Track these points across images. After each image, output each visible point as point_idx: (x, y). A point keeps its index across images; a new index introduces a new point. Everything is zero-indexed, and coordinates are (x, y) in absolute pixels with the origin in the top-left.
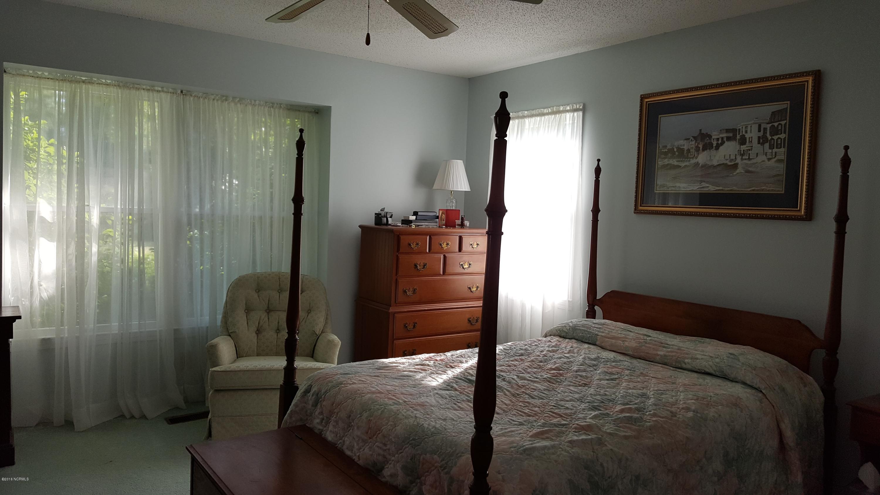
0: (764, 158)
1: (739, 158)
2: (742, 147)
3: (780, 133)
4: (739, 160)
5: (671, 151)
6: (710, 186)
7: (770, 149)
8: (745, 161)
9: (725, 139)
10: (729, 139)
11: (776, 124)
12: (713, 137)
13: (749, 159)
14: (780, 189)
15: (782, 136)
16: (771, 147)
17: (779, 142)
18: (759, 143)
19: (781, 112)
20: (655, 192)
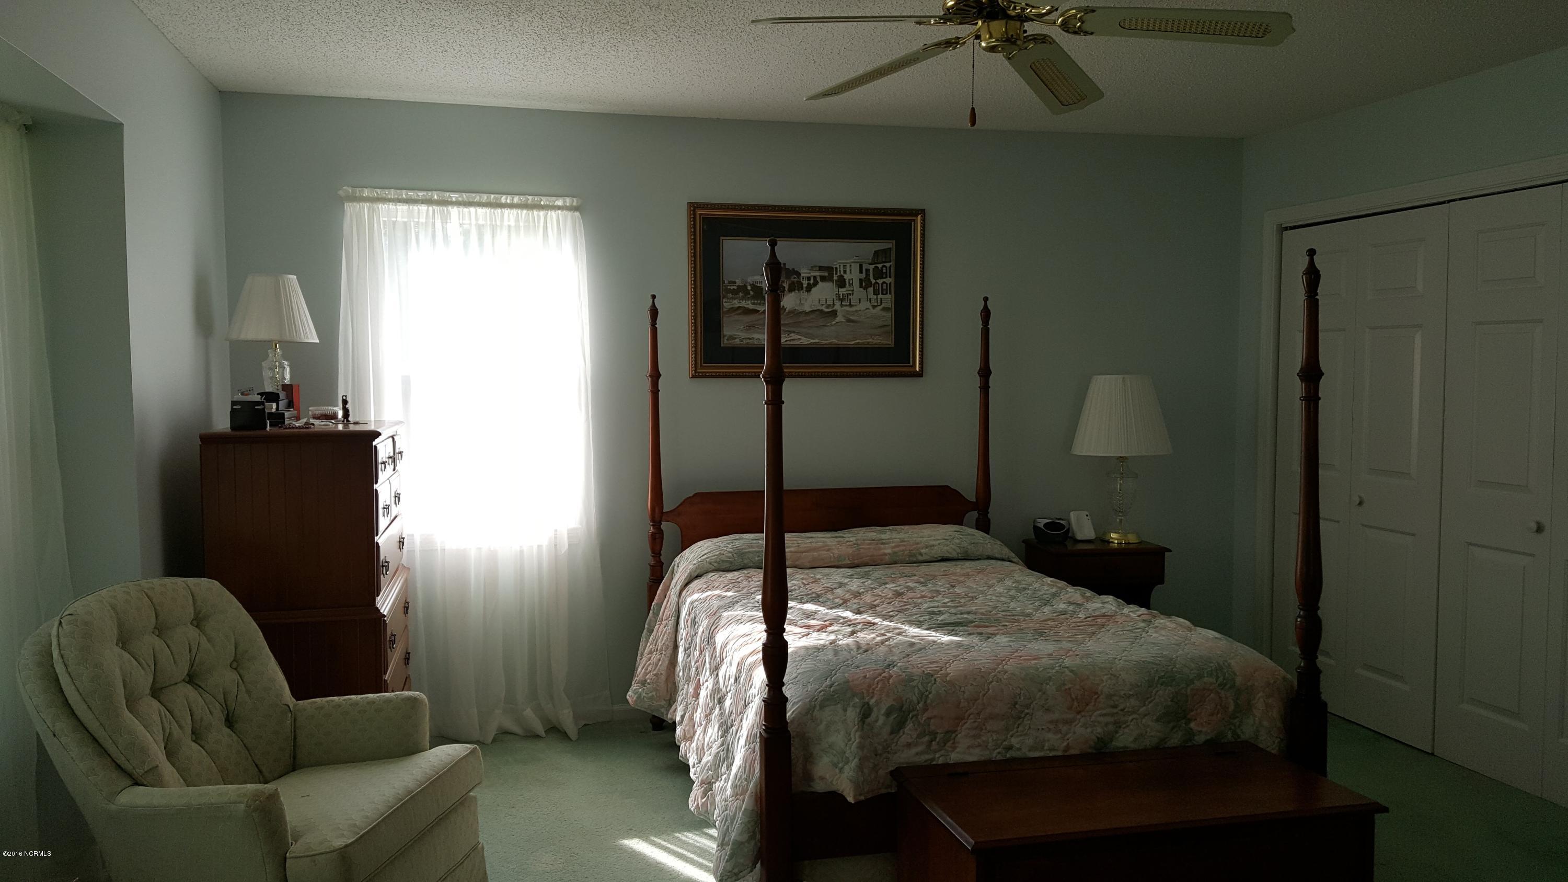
0: (868, 305)
1: (838, 304)
2: (840, 290)
3: (884, 276)
4: (837, 306)
5: (743, 288)
6: (803, 338)
7: (874, 294)
8: (844, 308)
9: (818, 279)
10: (823, 279)
11: (880, 266)
12: (802, 275)
13: (850, 305)
14: (888, 341)
15: (888, 280)
16: (876, 292)
17: (885, 287)
18: (861, 286)
19: (884, 251)
20: (722, 345)
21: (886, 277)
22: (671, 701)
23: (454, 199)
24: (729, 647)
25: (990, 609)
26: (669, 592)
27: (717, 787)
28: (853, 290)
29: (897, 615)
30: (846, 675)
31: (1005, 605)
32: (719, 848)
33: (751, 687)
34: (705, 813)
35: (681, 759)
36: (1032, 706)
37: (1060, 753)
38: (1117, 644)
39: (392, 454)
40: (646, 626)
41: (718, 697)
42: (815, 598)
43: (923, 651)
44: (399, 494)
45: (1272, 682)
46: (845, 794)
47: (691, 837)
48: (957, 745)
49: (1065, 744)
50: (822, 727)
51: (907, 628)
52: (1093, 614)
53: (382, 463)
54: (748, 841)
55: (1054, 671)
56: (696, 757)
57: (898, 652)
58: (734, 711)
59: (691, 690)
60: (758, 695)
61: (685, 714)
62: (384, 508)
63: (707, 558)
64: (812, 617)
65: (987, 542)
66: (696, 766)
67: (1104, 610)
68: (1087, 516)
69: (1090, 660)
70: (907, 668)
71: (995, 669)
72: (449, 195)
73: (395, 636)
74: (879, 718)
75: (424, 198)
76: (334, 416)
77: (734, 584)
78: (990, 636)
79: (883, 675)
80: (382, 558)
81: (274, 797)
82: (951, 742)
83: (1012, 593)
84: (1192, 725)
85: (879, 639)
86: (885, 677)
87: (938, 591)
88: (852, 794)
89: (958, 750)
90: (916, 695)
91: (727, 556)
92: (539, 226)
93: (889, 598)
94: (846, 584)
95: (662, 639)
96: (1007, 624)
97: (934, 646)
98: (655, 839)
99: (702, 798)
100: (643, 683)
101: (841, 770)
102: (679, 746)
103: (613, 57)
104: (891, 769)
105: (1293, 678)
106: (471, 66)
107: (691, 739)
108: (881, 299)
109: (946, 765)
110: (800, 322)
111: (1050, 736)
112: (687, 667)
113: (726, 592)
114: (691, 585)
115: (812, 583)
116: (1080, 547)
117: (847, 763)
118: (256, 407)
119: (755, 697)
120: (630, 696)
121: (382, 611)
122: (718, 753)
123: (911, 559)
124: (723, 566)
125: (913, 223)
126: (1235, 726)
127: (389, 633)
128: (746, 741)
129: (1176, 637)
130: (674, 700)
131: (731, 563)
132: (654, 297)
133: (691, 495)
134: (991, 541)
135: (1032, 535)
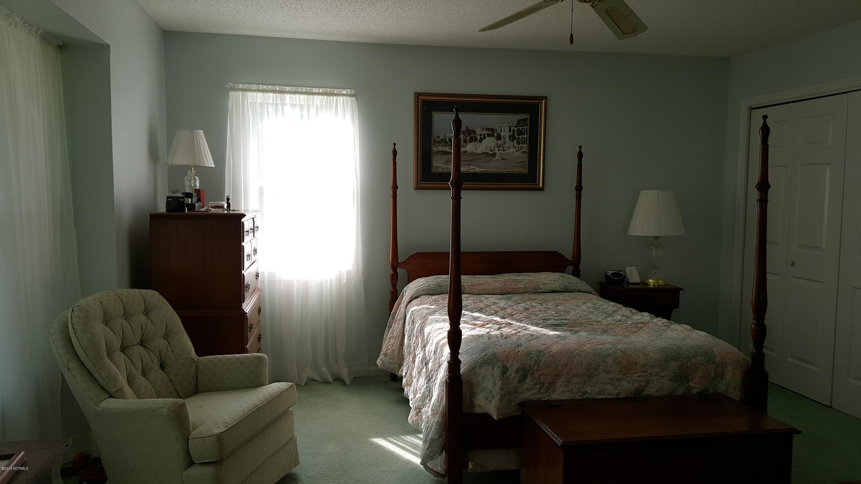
0: (514, 150)
1: (497, 149)
2: (498, 141)
4: (496, 151)
5: (444, 140)
6: (477, 168)
7: (517, 144)
8: (500, 152)
9: (486, 135)
10: (489, 135)
11: (521, 128)
12: (477, 133)
13: (504, 150)
14: (525, 170)
15: (525, 136)
16: (518, 143)
17: (523, 140)
18: (510, 140)
19: (524, 120)
20: (432, 172)
21: (524, 135)
22: (400, 365)
23: (287, 90)
24: (431, 335)
25: (578, 318)
26: (400, 306)
27: (423, 411)
28: (505, 142)
29: (525, 320)
30: (494, 350)
31: (586, 316)
32: (424, 443)
33: (442, 356)
34: (417, 425)
35: (405, 396)
36: (598, 370)
37: (614, 397)
38: (649, 337)
39: (252, 227)
40: (388, 324)
41: (425, 362)
42: (480, 310)
43: (538, 339)
44: (256, 249)
45: (737, 360)
46: (492, 414)
47: (410, 438)
48: (555, 390)
49: (617, 391)
50: (480, 378)
51: (530, 326)
52: (636, 322)
53: (246, 232)
54: (439, 439)
55: (612, 351)
56: (413, 395)
57: (524, 339)
58: (433, 370)
59: (411, 359)
60: (446, 361)
61: (407, 372)
62: (247, 256)
63: (422, 288)
64: (477, 320)
65: (578, 282)
66: (413, 400)
67: (642, 320)
68: (636, 269)
69: (633, 346)
70: (528, 347)
71: (578, 349)
72: (285, 88)
73: (252, 325)
74: (512, 374)
75: (271, 89)
76: (222, 207)
77: (436, 302)
78: (577, 332)
79: (515, 351)
80: (246, 282)
81: (183, 406)
82: (552, 388)
83: (591, 310)
84: (690, 384)
85: (513, 332)
86: (516, 352)
87: (548, 308)
88: (496, 415)
89: (556, 393)
90: (533, 362)
91: (432, 287)
92: (333, 105)
93: (521, 311)
94: (497, 303)
95: (396, 331)
96: (587, 326)
97: (545, 337)
98: (390, 439)
99: (415, 417)
100: (386, 355)
101: (490, 401)
102: (404, 389)
103: (374, 10)
104: (518, 402)
105: (749, 359)
106: (297, 16)
107: (410, 385)
108: (521, 147)
109: (549, 401)
110: (475, 159)
111: (608, 387)
112: (409, 346)
113: (431, 306)
114: (412, 302)
115: (479, 302)
116: (631, 286)
117: (493, 397)
118: (180, 200)
119: (444, 362)
120: (379, 362)
121: (245, 311)
122: (424, 392)
123: (535, 291)
124: (430, 292)
125: (540, 104)
126: (715, 384)
127: (249, 323)
128: (439, 385)
129: (683, 335)
130: (402, 365)
131: (434, 290)
132: (395, 144)
133: (414, 254)
134: (580, 282)
135: (604, 280)
